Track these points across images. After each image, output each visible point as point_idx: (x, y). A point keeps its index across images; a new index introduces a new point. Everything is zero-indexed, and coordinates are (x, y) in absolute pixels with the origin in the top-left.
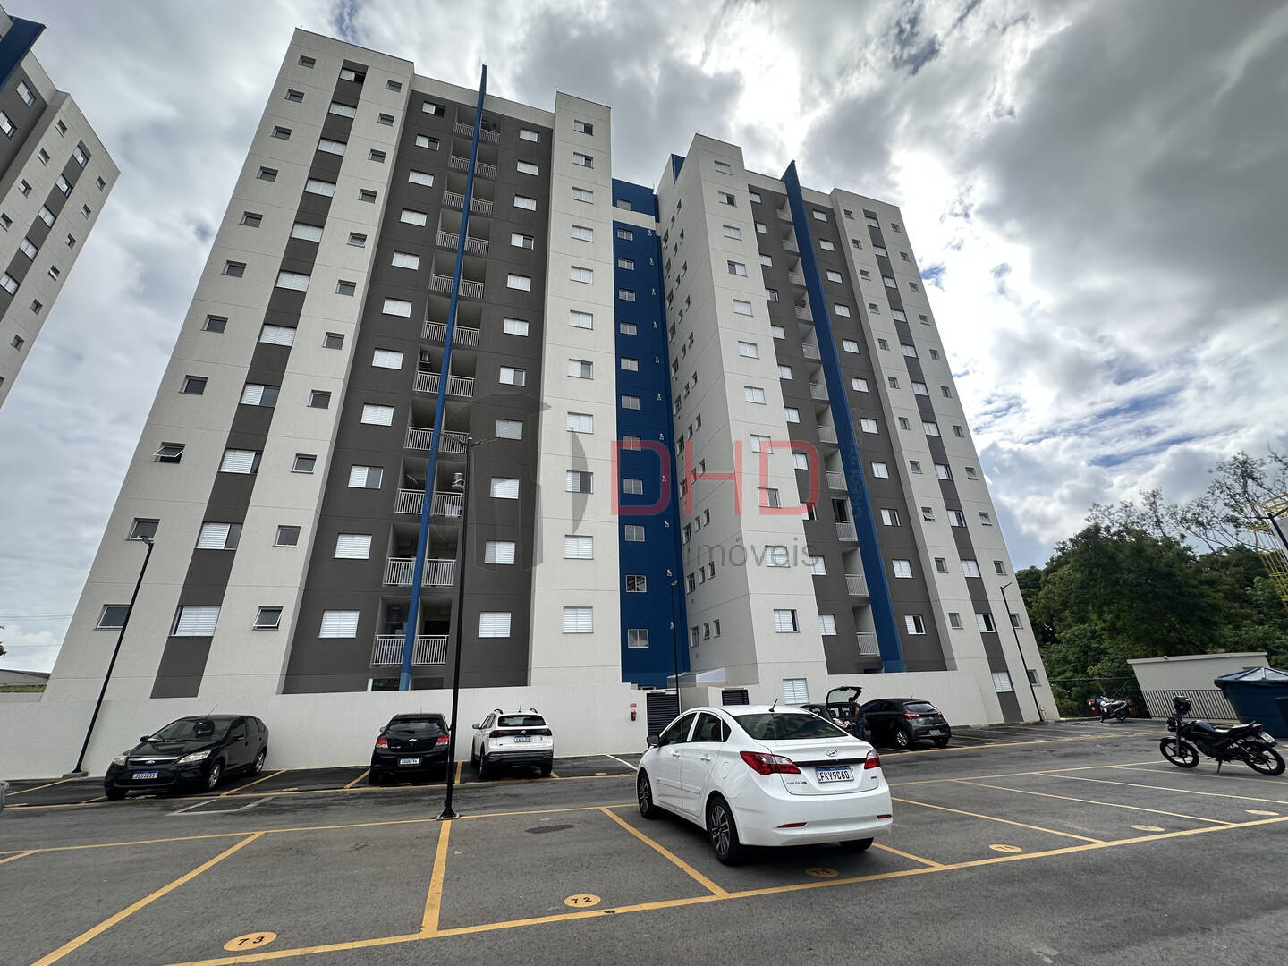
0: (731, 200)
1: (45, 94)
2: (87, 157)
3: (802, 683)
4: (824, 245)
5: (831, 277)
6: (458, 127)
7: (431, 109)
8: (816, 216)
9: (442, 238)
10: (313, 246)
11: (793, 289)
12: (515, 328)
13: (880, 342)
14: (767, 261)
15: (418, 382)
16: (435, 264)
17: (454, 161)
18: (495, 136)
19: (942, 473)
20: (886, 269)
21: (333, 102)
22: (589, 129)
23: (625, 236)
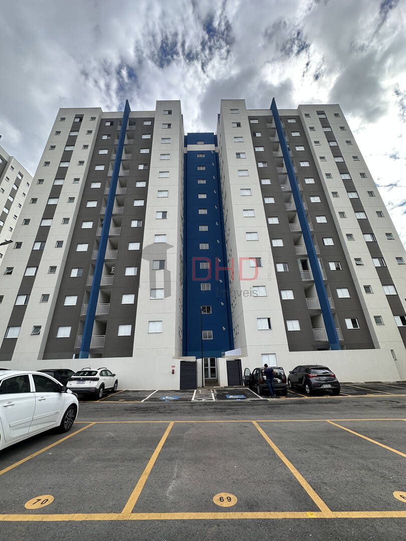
0: (239, 125)
1: (6, 159)
2: (22, 176)
3: (273, 356)
4: (294, 134)
5: (298, 149)
6: (119, 128)
7: (108, 124)
8: (289, 121)
9: (111, 173)
10: (61, 186)
11: (276, 159)
12: (139, 203)
13: (327, 175)
14: (261, 149)
15: (99, 232)
16: (107, 184)
17: (117, 142)
18: (134, 127)
19: (369, 238)
20: (330, 137)
21: (71, 131)
22: (170, 112)
23: (201, 156)
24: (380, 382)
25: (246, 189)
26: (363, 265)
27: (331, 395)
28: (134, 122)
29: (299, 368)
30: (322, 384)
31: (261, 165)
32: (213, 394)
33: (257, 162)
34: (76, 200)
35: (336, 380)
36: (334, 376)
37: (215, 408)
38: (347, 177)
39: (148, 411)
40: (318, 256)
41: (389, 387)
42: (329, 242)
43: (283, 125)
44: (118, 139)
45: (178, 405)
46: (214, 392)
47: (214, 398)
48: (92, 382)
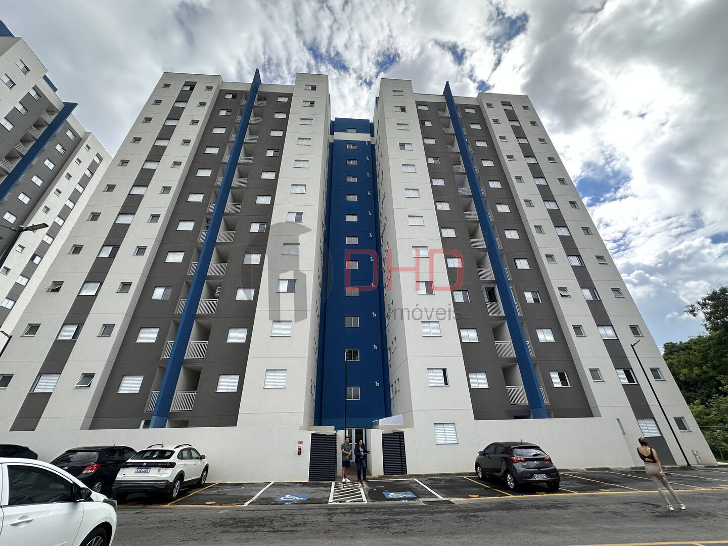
0: (403, 110)
2: (101, 159)
3: (452, 427)
4: (473, 127)
5: (479, 144)
6: (244, 103)
7: (230, 96)
8: (467, 111)
9: (226, 158)
10: (153, 171)
11: (450, 155)
12: (263, 200)
13: (517, 178)
14: (432, 142)
15: (203, 237)
16: (220, 172)
17: (239, 119)
18: (264, 103)
19: (575, 261)
20: (519, 133)
21: (176, 101)
22: (314, 88)
23: (352, 147)
24: (608, 469)
25: (413, 190)
26: (570, 297)
27: (548, 492)
28: (264, 97)
29: (494, 446)
30: (532, 474)
31: (431, 161)
32: (362, 491)
33: (428, 157)
34: (172, 192)
35: (553, 468)
36: (550, 460)
37: (370, 520)
38: (542, 182)
39: (252, 527)
40: (510, 282)
41: (624, 476)
42: (523, 264)
43: (459, 115)
44: (241, 115)
45: (306, 512)
46: (363, 487)
47: (364, 498)
48: (163, 470)
